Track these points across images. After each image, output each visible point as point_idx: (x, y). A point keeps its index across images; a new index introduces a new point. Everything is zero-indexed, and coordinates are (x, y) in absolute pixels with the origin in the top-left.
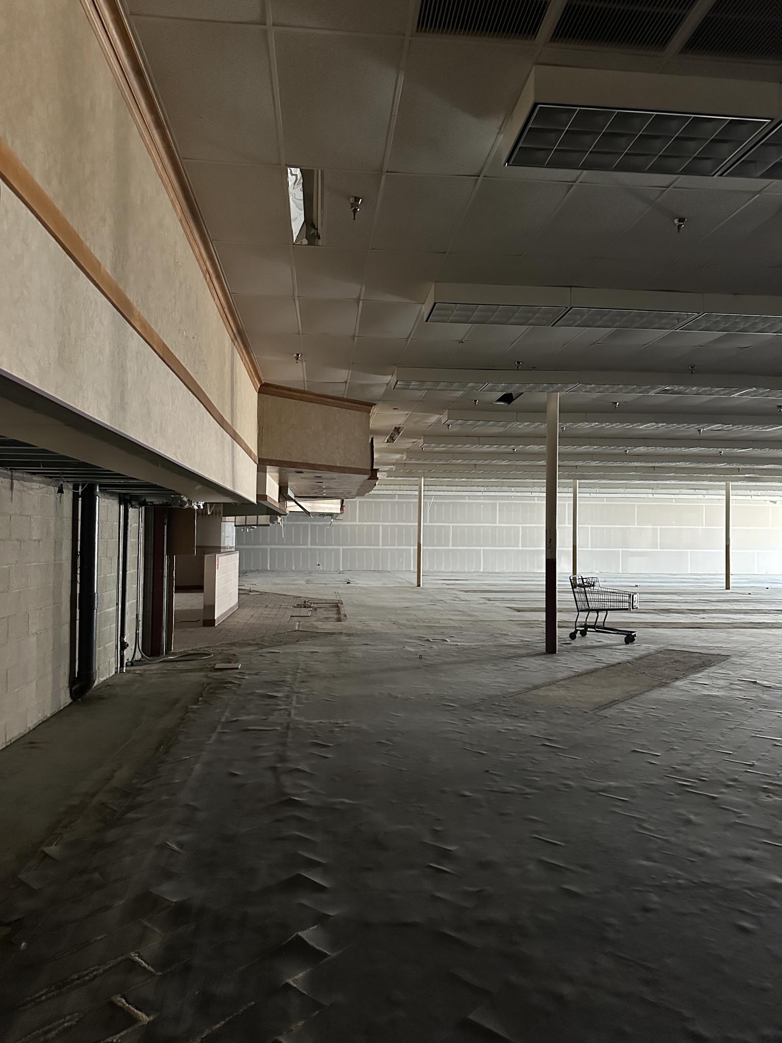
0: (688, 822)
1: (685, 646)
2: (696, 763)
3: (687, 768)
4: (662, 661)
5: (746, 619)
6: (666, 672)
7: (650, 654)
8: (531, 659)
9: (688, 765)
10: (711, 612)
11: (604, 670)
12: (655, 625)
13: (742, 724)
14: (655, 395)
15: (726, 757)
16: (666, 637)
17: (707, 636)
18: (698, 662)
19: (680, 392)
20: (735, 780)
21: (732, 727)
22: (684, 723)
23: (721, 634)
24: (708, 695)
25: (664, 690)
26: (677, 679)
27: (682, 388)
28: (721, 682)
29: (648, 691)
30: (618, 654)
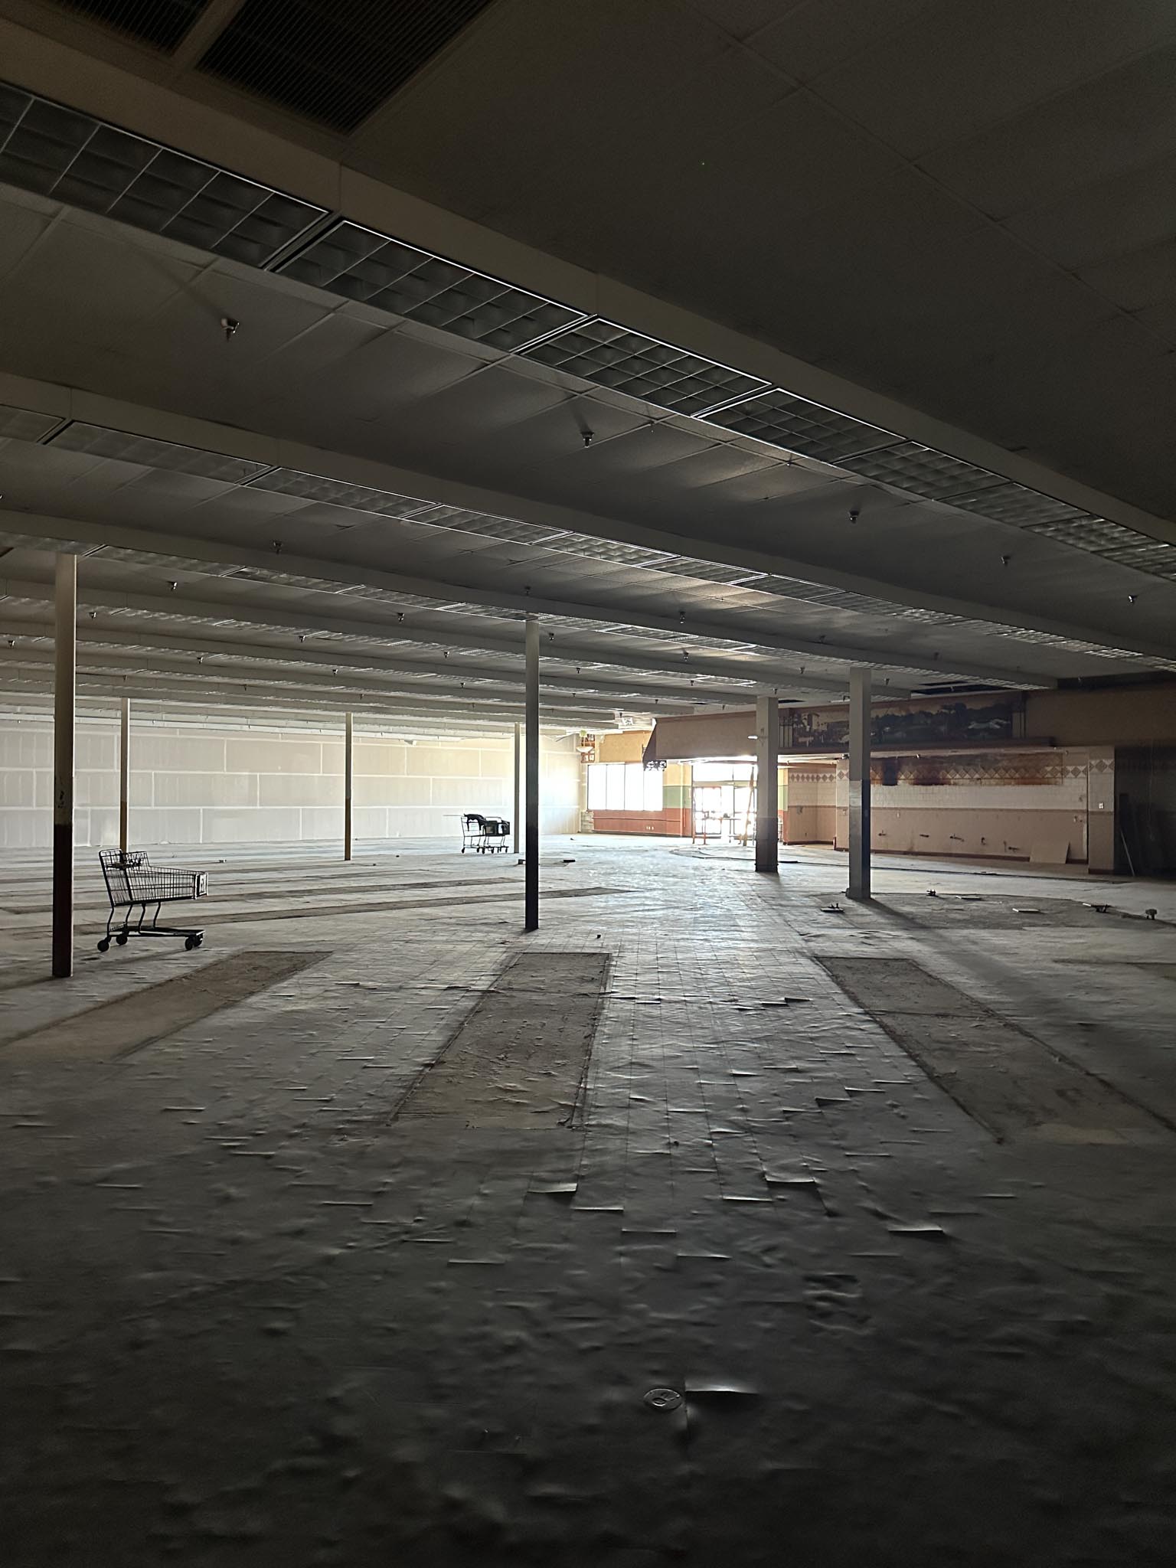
0: (227, 1199)
1: (273, 945)
2: (254, 1112)
3: (240, 1122)
4: (235, 970)
5: (363, 899)
6: (238, 985)
7: (221, 962)
8: (22, 991)
9: (241, 1117)
10: (319, 892)
11: (145, 994)
12: (236, 918)
13: (330, 1045)
14: (228, 577)
15: (298, 1096)
16: (249, 934)
17: (307, 927)
18: (286, 965)
19: (263, 578)
20: (304, 1125)
21: (314, 1051)
22: (248, 1056)
23: (326, 923)
24: (292, 1011)
25: (230, 1012)
26: (252, 993)
27: (265, 572)
28: (312, 991)
29: (205, 1017)
30: (170, 966)
